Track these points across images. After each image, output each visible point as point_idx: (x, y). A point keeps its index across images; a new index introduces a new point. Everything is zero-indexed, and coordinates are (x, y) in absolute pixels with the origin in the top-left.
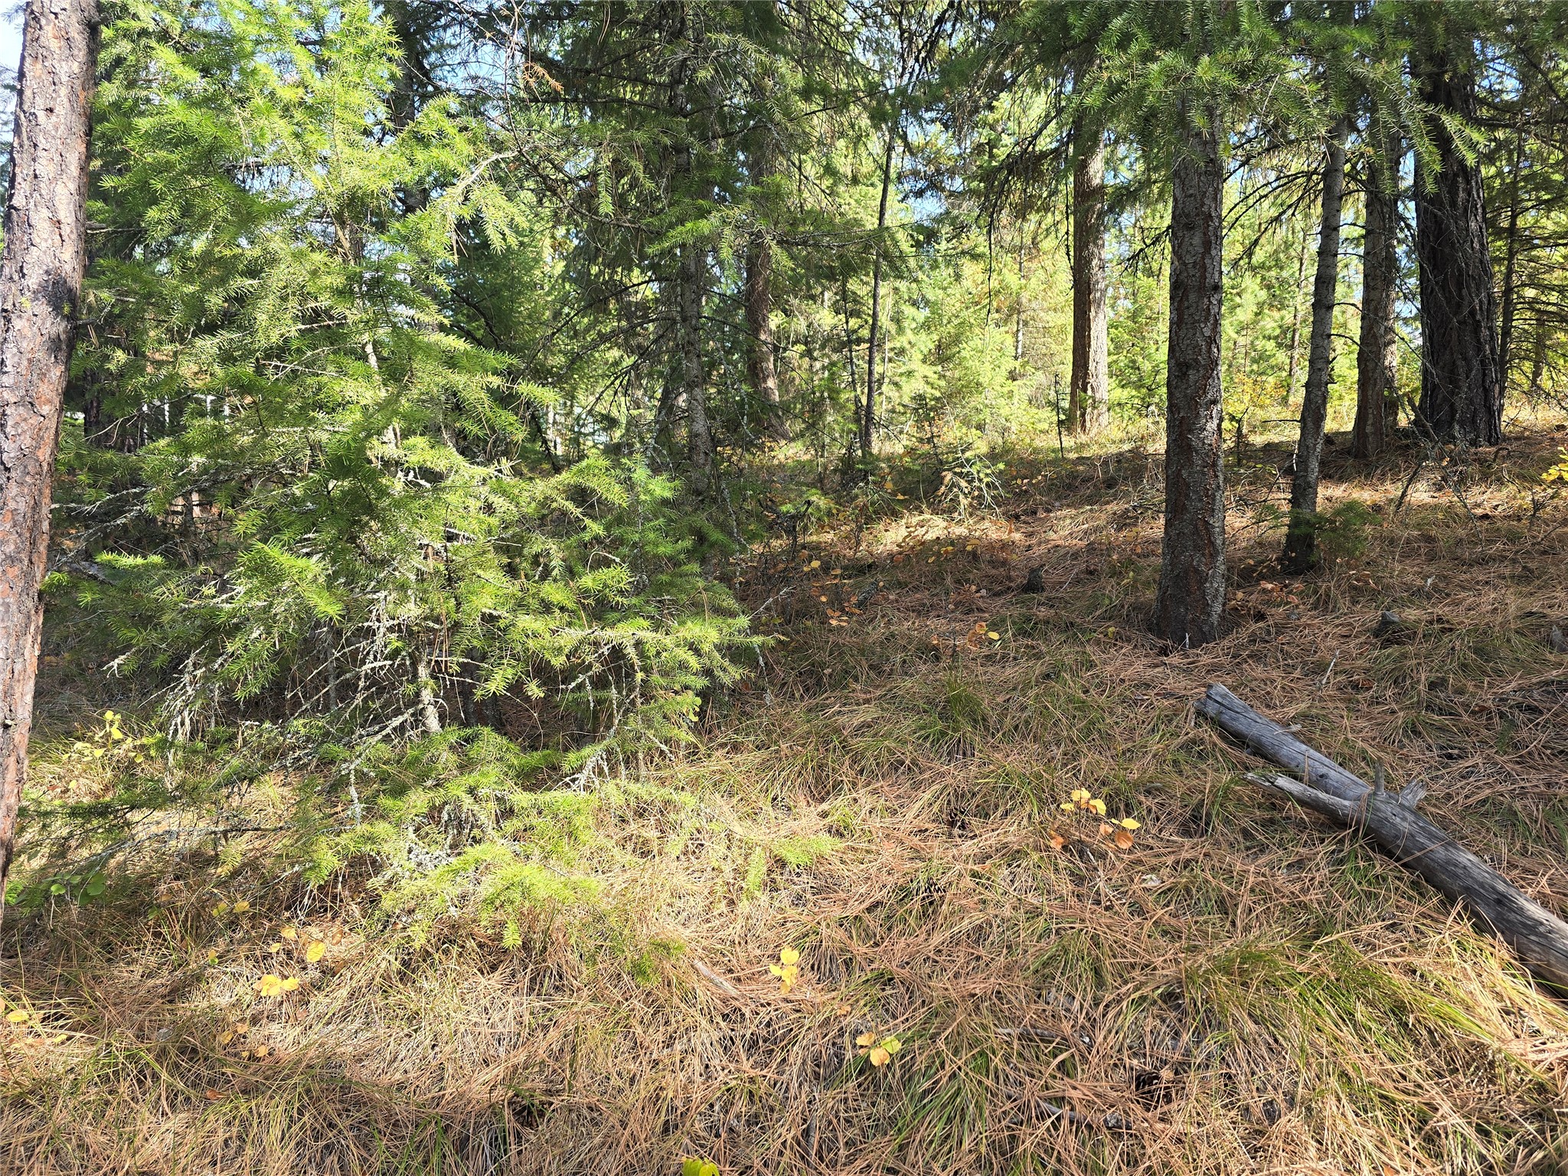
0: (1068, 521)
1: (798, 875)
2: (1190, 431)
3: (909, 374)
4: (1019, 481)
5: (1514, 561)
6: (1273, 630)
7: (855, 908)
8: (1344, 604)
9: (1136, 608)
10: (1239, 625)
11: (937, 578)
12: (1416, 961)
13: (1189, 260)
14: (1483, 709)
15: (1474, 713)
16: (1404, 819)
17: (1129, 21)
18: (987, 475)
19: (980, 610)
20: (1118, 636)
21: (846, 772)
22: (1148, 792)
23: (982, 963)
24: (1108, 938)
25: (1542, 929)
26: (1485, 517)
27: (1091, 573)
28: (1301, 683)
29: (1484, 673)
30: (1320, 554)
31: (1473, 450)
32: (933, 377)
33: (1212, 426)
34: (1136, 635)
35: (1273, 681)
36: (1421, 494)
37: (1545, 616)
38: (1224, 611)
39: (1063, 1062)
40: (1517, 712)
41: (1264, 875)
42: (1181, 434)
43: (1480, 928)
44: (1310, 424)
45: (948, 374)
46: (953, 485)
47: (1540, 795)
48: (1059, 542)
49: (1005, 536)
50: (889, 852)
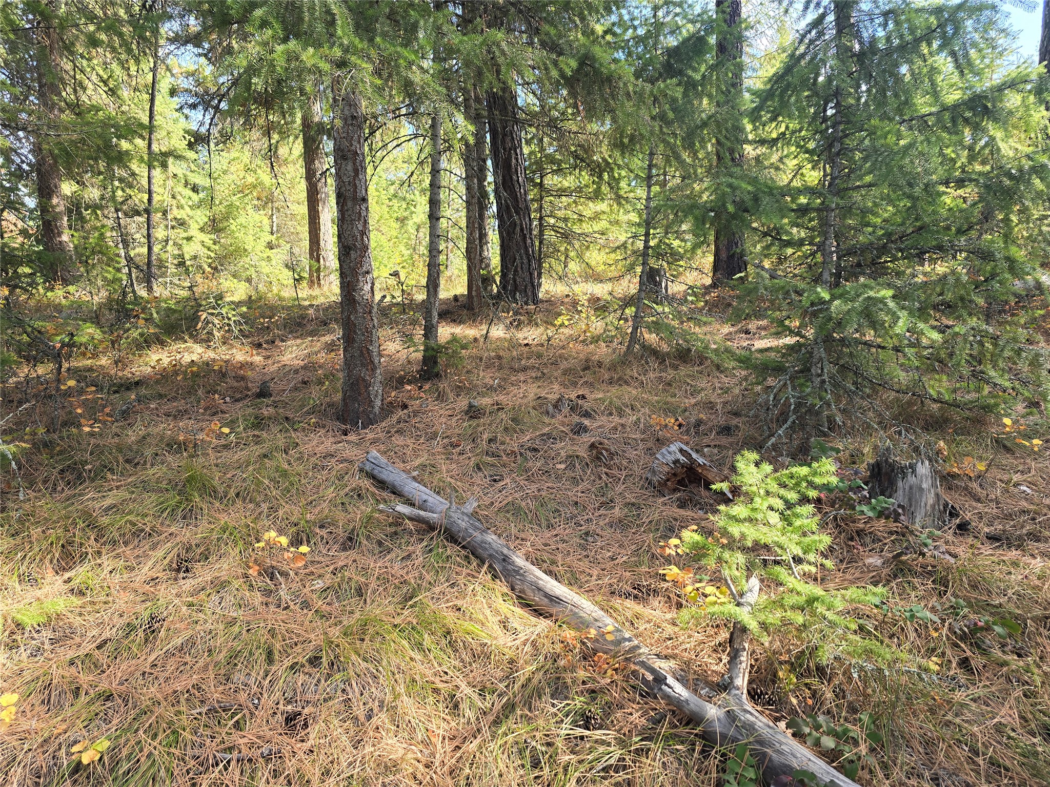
0: (295, 348)
1: (38, 632)
2: (354, 290)
3: (189, 239)
4: (262, 320)
5: (538, 369)
6: (412, 414)
7: (88, 647)
8: (451, 396)
9: (331, 405)
10: (392, 413)
11: (191, 391)
12: (459, 603)
13: (346, 180)
14: (513, 452)
15: (508, 454)
16: (463, 520)
17: (267, 13)
18: (234, 315)
19: (223, 412)
20: (317, 425)
21: (91, 545)
22: (322, 527)
23: (188, 667)
24: (281, 628)
25: (522, 571)
26: (527, 345)
27: (305, 383)
28: (424, 446)
29: (516, 432)
30: (440, 368)
31: (525, 307)
32: (209, 243)
33: (367, 288)
34: (328, 423)
35: (408, 446)
36: (498, 332)
37: (546, 398)
38: (382, 404)
39: (237, 722)
40: (528, 452)
41: (386, 567)
42: (349, 292)
43: (495, 577)
44: (431, 289)
45: (222, 241)
46: (208, 323)
47: (535, 497)
48: (288, 363)
49: (249, 359)
50: (122, 600)
